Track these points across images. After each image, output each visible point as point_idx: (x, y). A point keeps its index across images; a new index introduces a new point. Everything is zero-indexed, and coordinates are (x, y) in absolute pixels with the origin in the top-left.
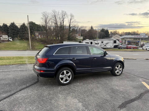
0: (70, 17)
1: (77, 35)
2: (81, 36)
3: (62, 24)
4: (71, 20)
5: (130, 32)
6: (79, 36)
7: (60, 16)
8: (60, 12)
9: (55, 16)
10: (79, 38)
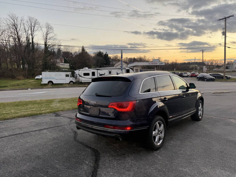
0: (45, 30)
1: (58, 61)
2: (65, 63)
3: (31, 41)
4: (47, 34)
5: (136, 58)
6: (62, 62)
7: (25, 25)
8: (26, 18)
9: (15, 26)
10: (61, 66)
